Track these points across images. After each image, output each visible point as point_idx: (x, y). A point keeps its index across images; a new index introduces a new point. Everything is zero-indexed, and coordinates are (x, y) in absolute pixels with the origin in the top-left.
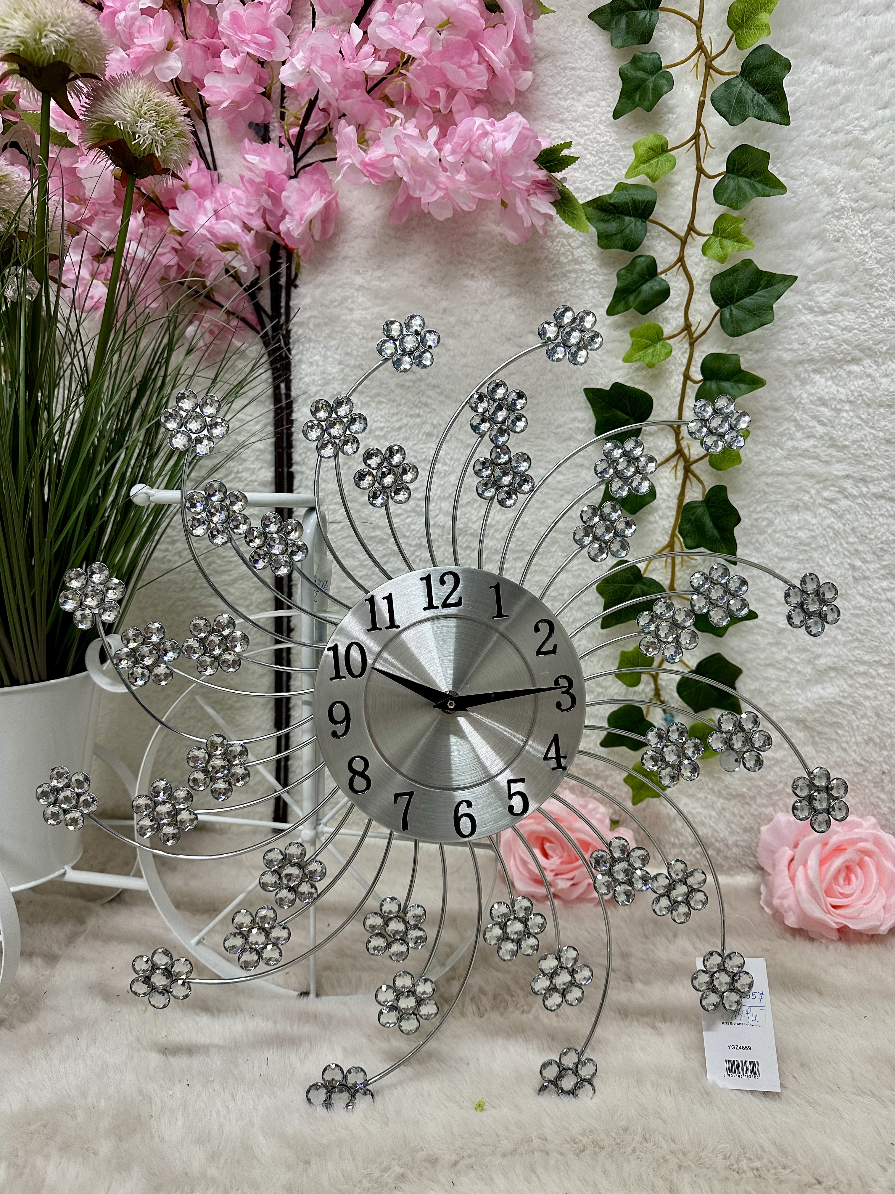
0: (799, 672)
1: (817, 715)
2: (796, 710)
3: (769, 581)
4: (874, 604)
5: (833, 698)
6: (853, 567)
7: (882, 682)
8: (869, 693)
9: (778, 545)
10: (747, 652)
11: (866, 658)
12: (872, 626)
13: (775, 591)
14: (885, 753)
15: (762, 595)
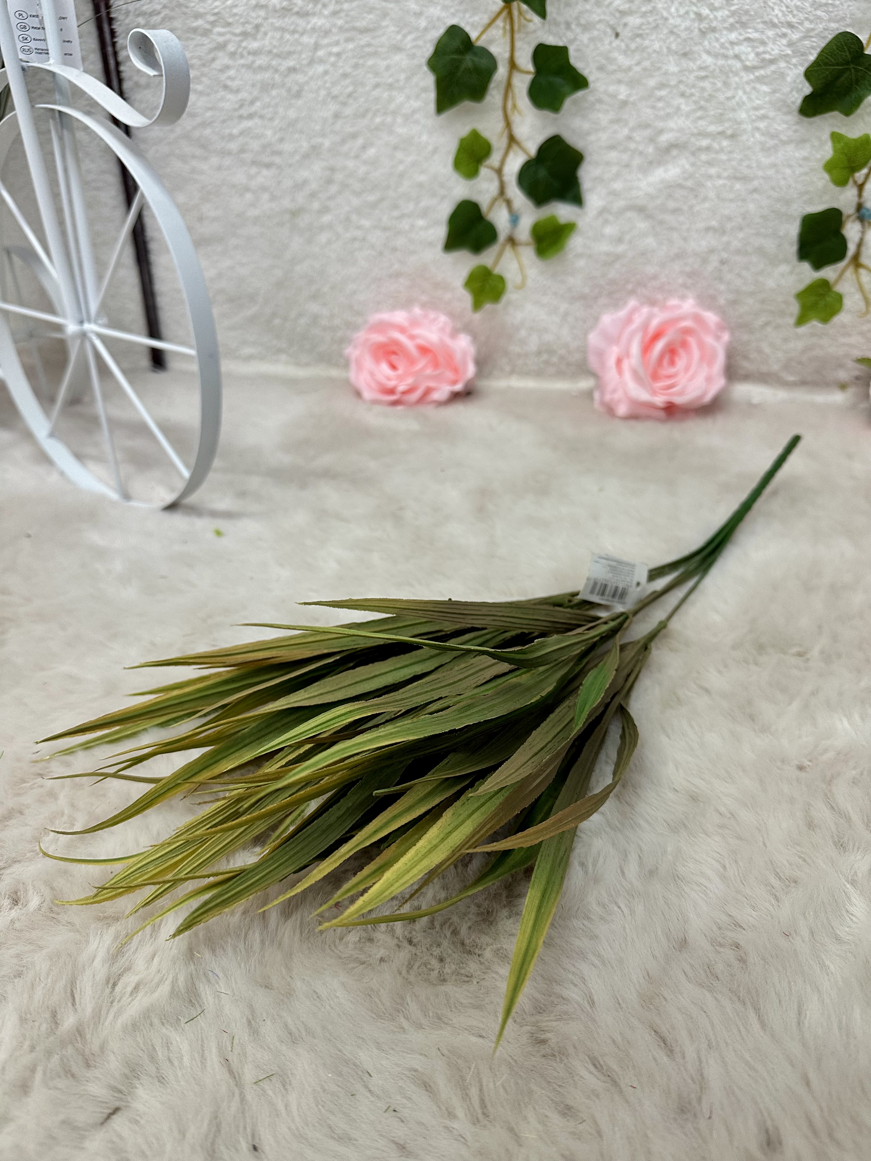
1: (659, 202)
2: (637, 197)
3: (611, 43)
4: (721, 62)
5: (675, 181)
6: (699, 17)
7: (724, 157)
10: (588, 133)
11: (712, 128)
12: (718, 90)
13: (615, 54)
14: (725, 239)
15: (603, 61)
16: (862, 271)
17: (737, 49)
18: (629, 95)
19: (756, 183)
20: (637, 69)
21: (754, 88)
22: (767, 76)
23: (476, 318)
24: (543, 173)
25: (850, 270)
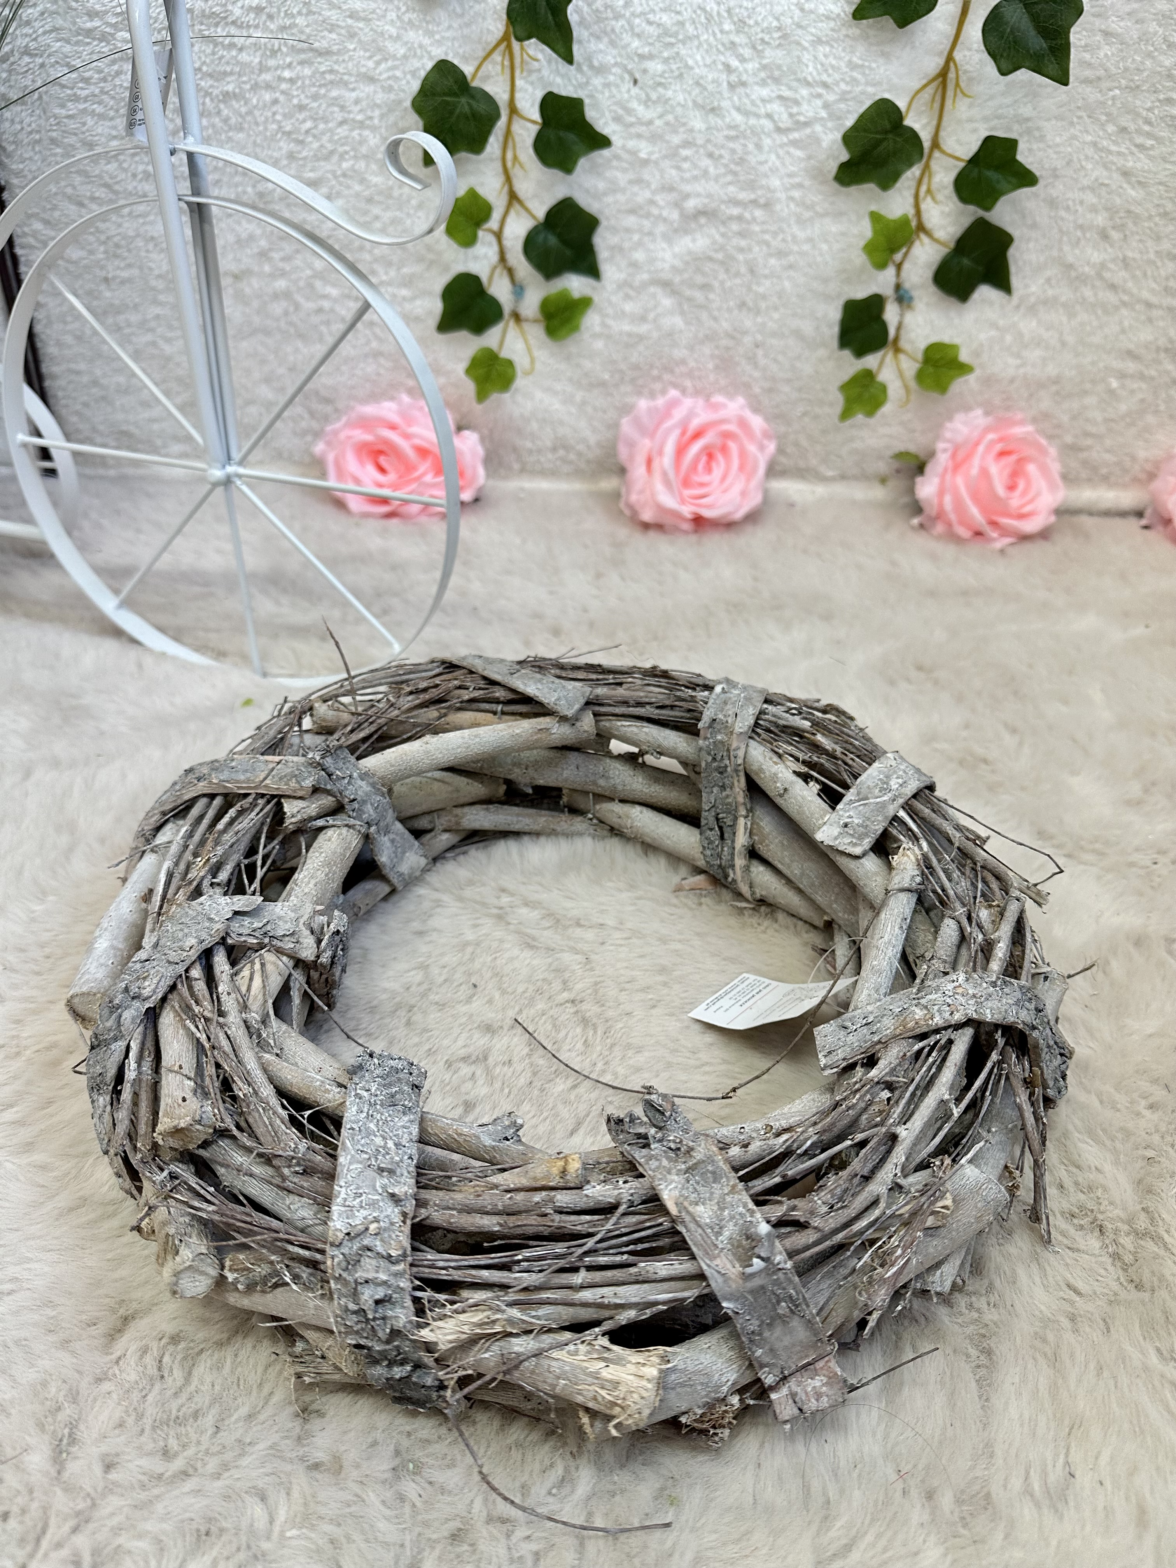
0: (665, 220)
1: (686, 276)
2: (662, 270)
3: (629, 91)
4: (752, 121)
5: (704, 252)
6: (728, 68)
7: (757, 228)
8: (743, 243)
9: (639, 36)
10: (605, 194)
11: (743, 196)
12: (749, 153)
13: (634, 105)
14: (759, 320)
15: (621, 112)
16: (902, 357)
17: (770, 108)
18: (651, 153)
19: (791, 258)
20: (658, 123)
21: (788, 153)
22: (801, 141)
23: (479, 407)
24: (553, 240)
25: (890, 356)
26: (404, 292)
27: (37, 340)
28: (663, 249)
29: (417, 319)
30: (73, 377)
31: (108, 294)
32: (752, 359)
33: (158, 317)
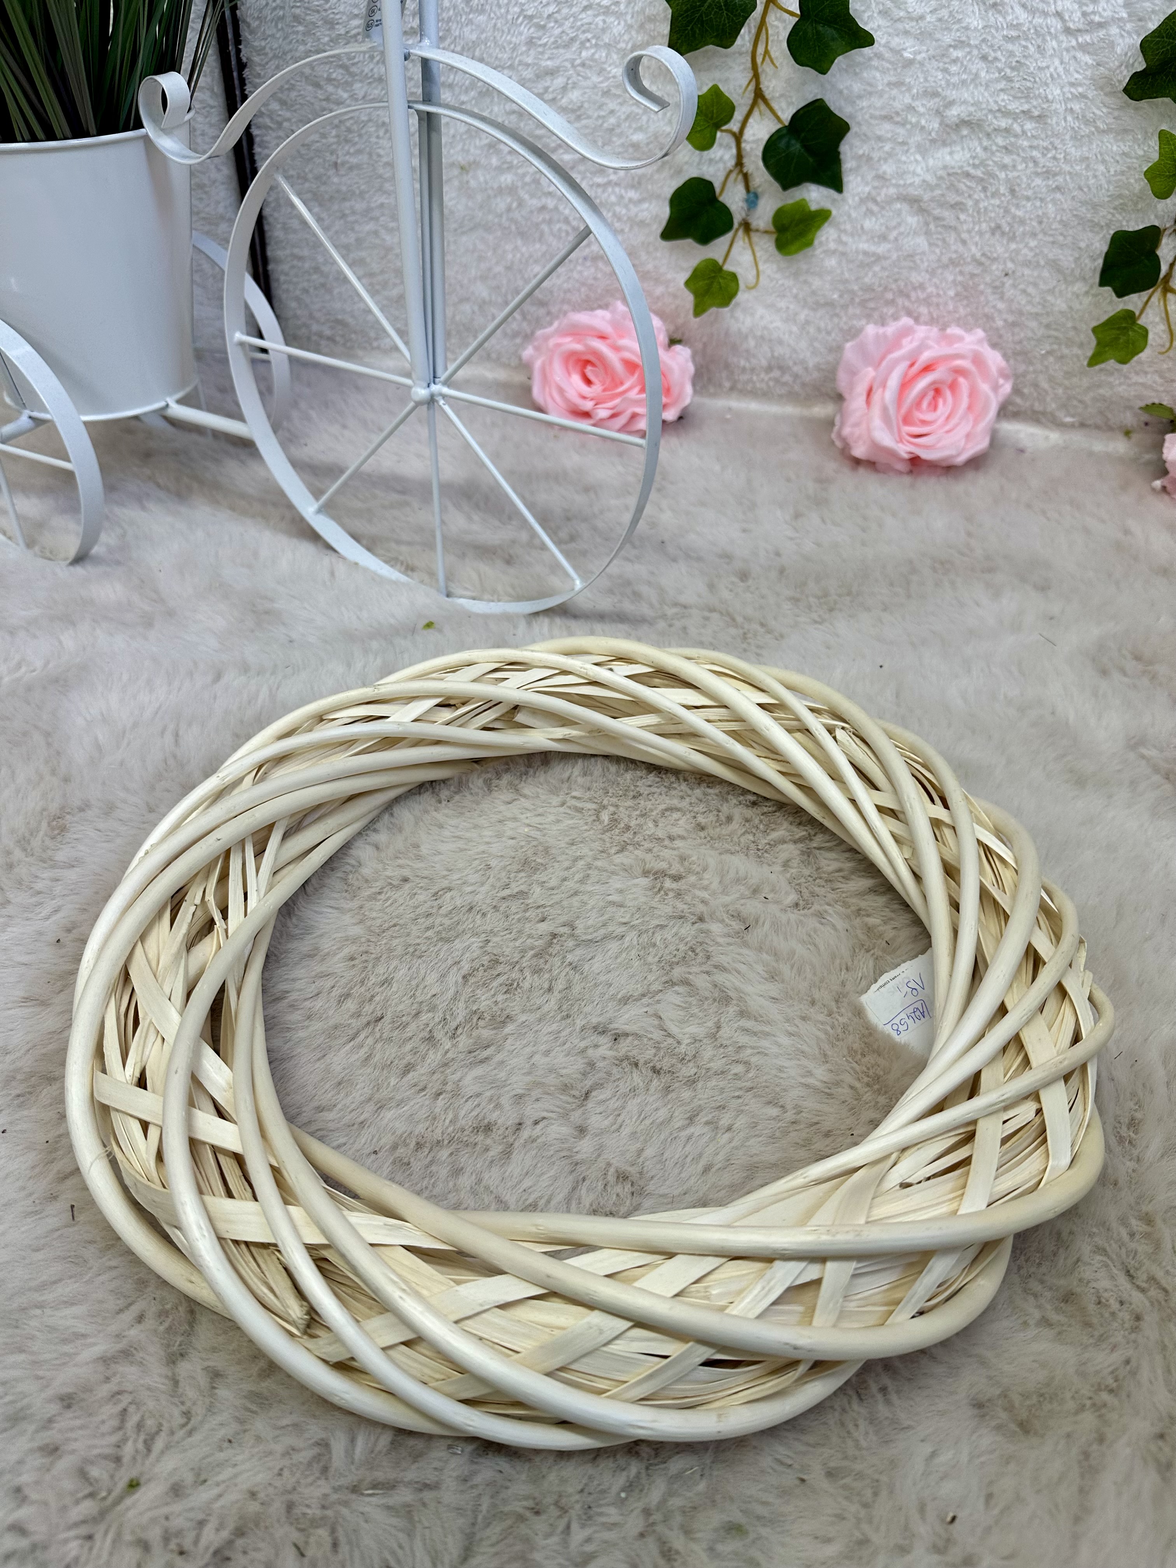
1: (938, 192)
2: (911, 184)
4: (1038, 20)
5: (961, 167)
7: (1026, 143)
10: (859, 97)
11: (1014, 106)
12: (1028, 56)
14: (1013, 246)
16: (1171, 297)
18: (917, 53)
19: (1060, 180)
20: (930, 18)
22: (1092, 44)
23: (695, 322)
24: (796, 147)
25: (1158, 294)
26: (632, 194)
27: (265, 222)
28: (916, 161)
29: (642, 224)
30: (295, 262)
31: (336, 180)
32: (998, 290)
33: (382, 205)
